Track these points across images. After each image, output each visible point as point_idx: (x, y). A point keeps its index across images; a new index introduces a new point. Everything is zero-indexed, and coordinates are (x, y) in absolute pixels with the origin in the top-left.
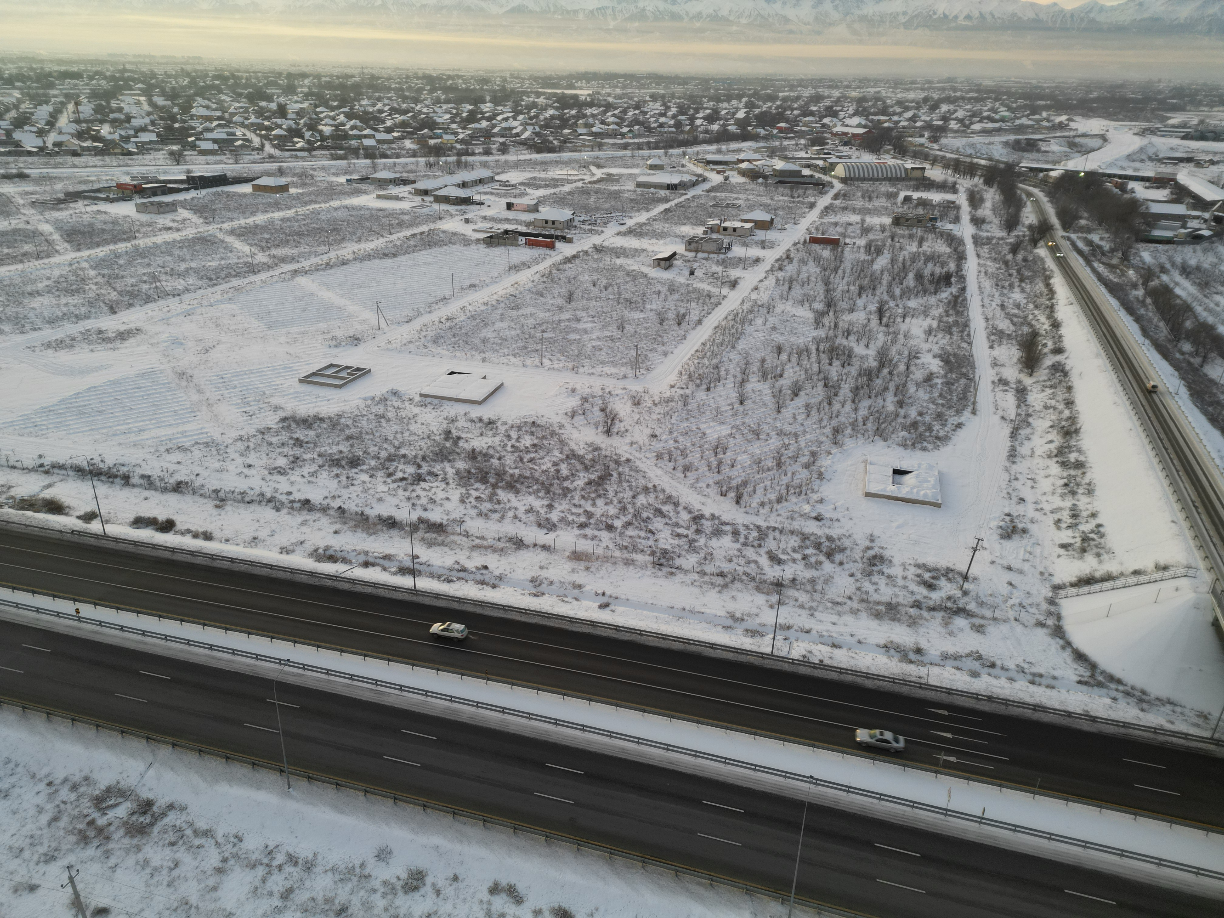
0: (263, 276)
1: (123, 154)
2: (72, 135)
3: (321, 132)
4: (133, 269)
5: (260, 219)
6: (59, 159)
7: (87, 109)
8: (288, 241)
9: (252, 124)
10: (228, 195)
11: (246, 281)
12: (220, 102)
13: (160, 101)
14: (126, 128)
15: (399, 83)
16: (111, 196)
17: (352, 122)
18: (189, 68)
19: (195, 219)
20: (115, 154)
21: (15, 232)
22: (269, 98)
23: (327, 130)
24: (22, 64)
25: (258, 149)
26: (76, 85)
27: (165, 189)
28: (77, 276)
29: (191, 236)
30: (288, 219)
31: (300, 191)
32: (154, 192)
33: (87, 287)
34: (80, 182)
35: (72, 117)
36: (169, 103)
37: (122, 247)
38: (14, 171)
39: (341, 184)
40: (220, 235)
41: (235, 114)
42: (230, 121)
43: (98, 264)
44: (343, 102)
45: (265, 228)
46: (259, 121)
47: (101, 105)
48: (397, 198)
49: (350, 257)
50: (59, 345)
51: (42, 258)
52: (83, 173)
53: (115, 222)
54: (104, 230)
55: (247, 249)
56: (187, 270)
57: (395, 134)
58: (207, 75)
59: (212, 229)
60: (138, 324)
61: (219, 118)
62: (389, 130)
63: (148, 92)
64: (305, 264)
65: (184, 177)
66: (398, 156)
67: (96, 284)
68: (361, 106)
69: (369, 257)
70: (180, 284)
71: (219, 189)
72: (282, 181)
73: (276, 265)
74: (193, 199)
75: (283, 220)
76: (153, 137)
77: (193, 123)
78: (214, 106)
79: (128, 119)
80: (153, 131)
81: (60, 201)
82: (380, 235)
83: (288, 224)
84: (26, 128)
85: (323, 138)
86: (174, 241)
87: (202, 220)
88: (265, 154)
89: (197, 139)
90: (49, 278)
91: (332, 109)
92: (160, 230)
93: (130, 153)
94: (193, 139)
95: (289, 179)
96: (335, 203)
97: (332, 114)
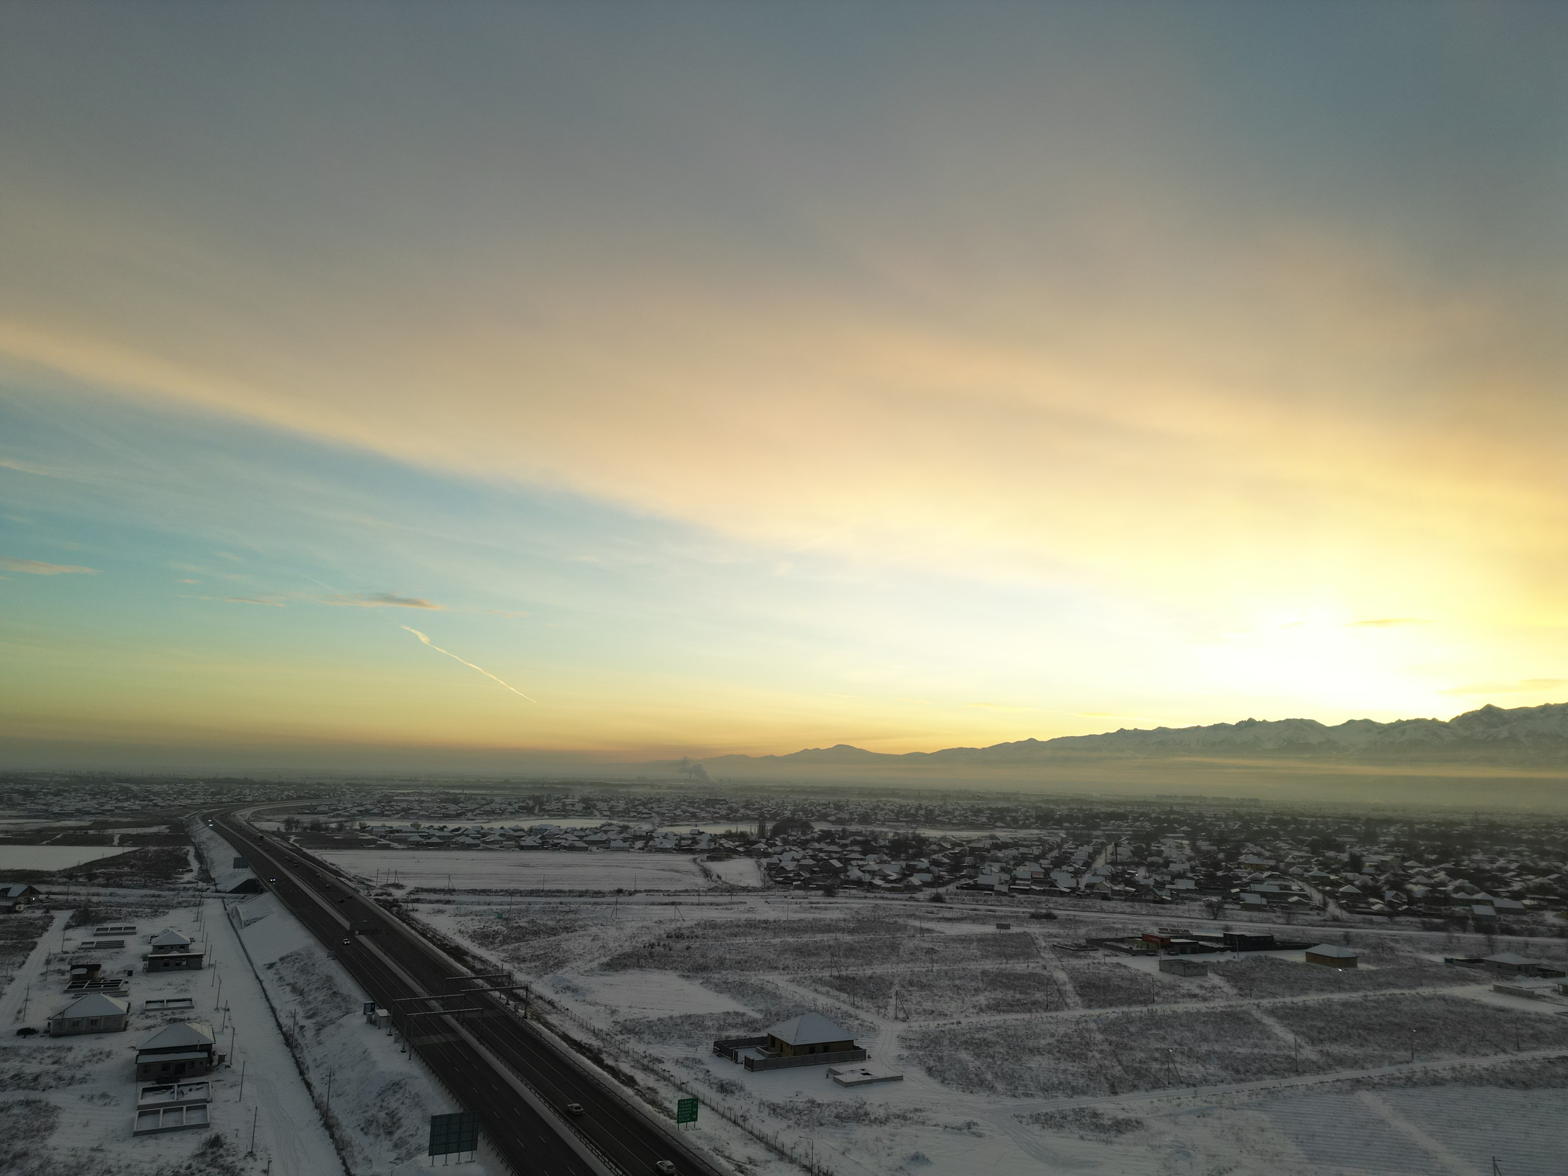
0: (1310, 1080)
1: (1155, 902)
2: (1106, 877)
3: (1409, 893)
4: (1144, 1041)
5: (1313, 999)
6: (1088, 902)
7: (1125, 851)
8: (1349, 1036)
9: (1314, 878)
10: (1274, 963)
11: (1285, 1082)
12: (1276, 849)
13: (1204, 845)
14: (1163, 873)
15: (1533, 833)
16: (1135, 949)
17: (1458, 882)
18: (1243, 810)
19: (1227, 988)
20: (1146, 901)
21: (1032, 976)
22: (1340, 848)
23: (1418, 890)
24: (1072, 806)
25: (1318, 908)
26: (1119, 826)
27: (1196, 946)
28: (1083, 1038)
29: (1219, 1009)
30: (1353, 1005)
31: (1372, 968)
32: (1183, 949)
33: (1090, 1054)
34: (1105, 929)
35: (1110, 858)
36: (1215, 848)
37: (1137, 1010)
38: (1044, 911)
39: (1436, 965)
40: (1257, 1014)
41: (1293, 864)
42: (1285, 873)
43: (1107, 1028)
44: (1444, 855)
45: (1318, 1012)
46: (1324, 874)
47: (1140, 847)
48: (1530, 995)
49: (1447, 1074)
50: (1047, 1121)
51: (1050, 1010)
52: (1109, 918)
53: (1133, 979)
54: (1120, 987)
55: (1290, 1037)
56: (1209, 1053)
57: (1527, 902)
58: (1263, 819)
59: (1246, 1003)
60: (1141, 1115)
61: (1272, 868)
62: (1517, 896)
63: (1192, 836)
64: (1374, 1073)
65: (1222, 936)
66: (1532, 933)
67: (1101, 1051)
68: (1472, 861)
69: (1479, 1080)
70: (1197, 1070)
71: (1262, 954)
72: (1349, 952)
73: (1330, 1067)
74: (1227, 962)
75: (1345, 1004)
76: (1191, 885)
77: (1239, 872)
78: (1268, 854)
79: (1167, 863)
80: (1192, 879)
81: (1081, 948)
82: (1499, 1048)
83: (1352, 1011)
84: (1064, 868)
85: (1412, 900)
86: (1198, 1012)
87: (1235, 991)
88: (1327, 916)
89: (1242, 891)
90: (1052, 1035)
91: (1428, 864)
92: (1184, 996)
93: (1163, 901)
94: (1237, 890)
95: (1358, 951)
96: (1426, 991)
97: (1426, 870)
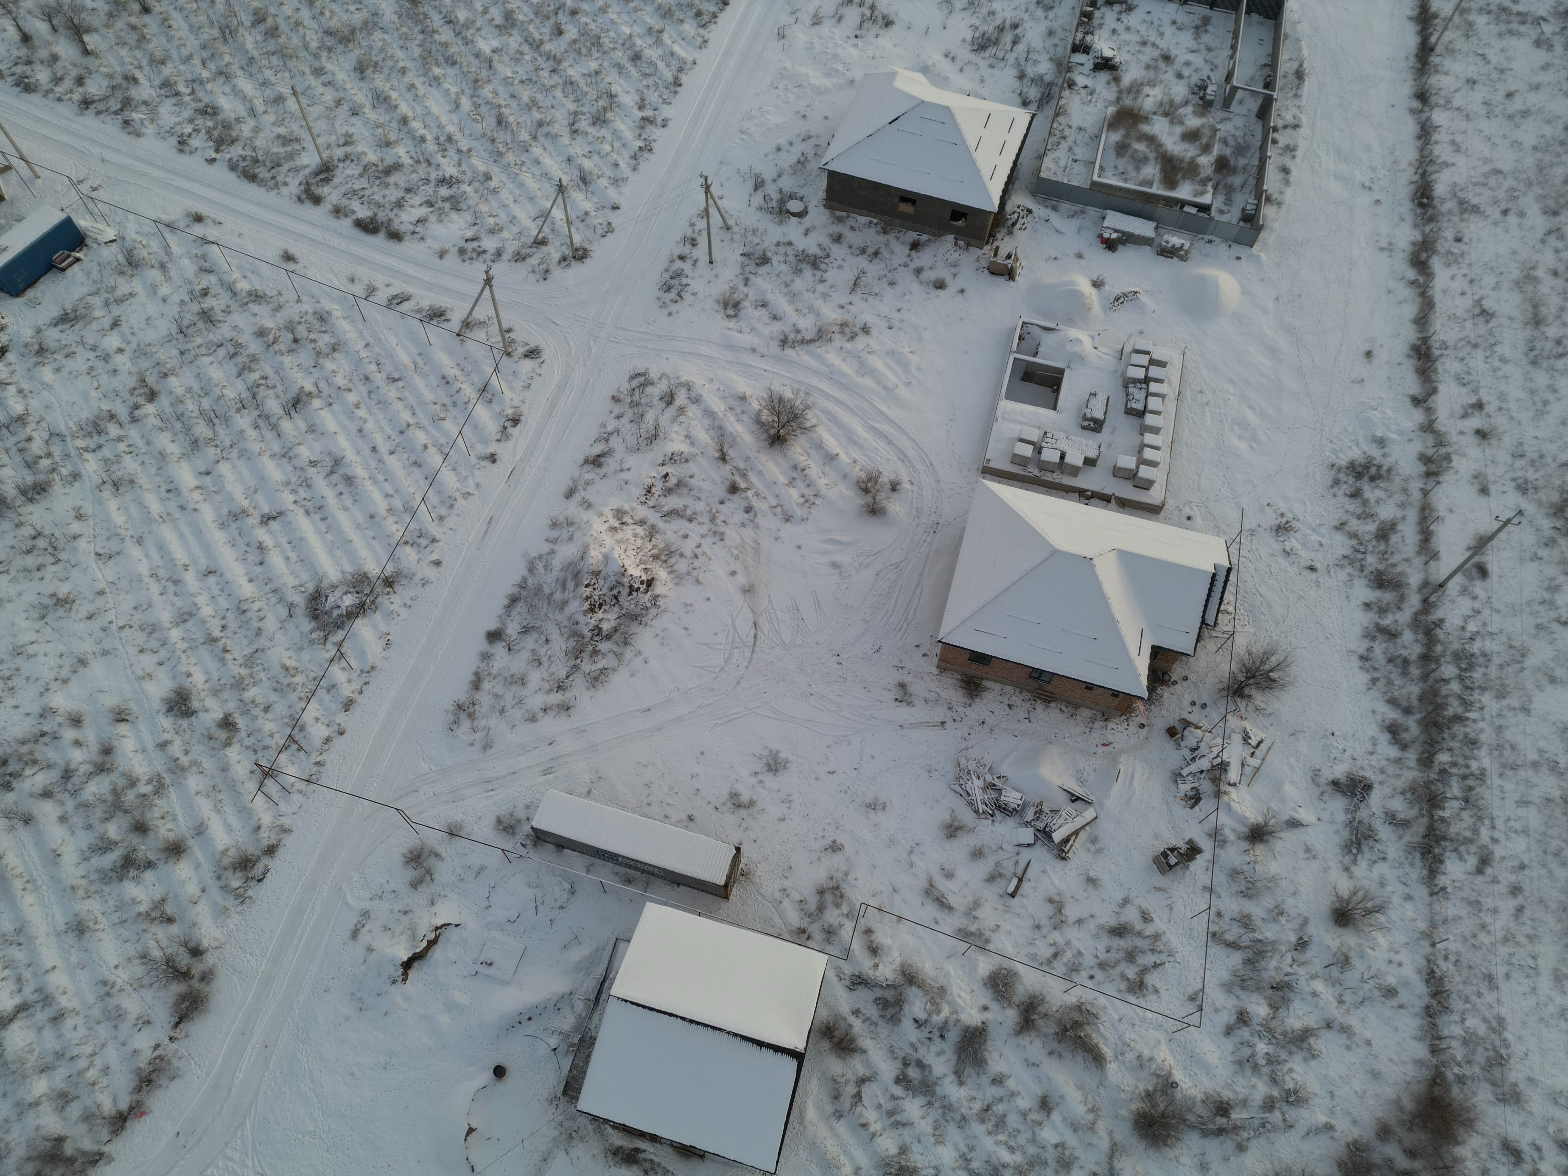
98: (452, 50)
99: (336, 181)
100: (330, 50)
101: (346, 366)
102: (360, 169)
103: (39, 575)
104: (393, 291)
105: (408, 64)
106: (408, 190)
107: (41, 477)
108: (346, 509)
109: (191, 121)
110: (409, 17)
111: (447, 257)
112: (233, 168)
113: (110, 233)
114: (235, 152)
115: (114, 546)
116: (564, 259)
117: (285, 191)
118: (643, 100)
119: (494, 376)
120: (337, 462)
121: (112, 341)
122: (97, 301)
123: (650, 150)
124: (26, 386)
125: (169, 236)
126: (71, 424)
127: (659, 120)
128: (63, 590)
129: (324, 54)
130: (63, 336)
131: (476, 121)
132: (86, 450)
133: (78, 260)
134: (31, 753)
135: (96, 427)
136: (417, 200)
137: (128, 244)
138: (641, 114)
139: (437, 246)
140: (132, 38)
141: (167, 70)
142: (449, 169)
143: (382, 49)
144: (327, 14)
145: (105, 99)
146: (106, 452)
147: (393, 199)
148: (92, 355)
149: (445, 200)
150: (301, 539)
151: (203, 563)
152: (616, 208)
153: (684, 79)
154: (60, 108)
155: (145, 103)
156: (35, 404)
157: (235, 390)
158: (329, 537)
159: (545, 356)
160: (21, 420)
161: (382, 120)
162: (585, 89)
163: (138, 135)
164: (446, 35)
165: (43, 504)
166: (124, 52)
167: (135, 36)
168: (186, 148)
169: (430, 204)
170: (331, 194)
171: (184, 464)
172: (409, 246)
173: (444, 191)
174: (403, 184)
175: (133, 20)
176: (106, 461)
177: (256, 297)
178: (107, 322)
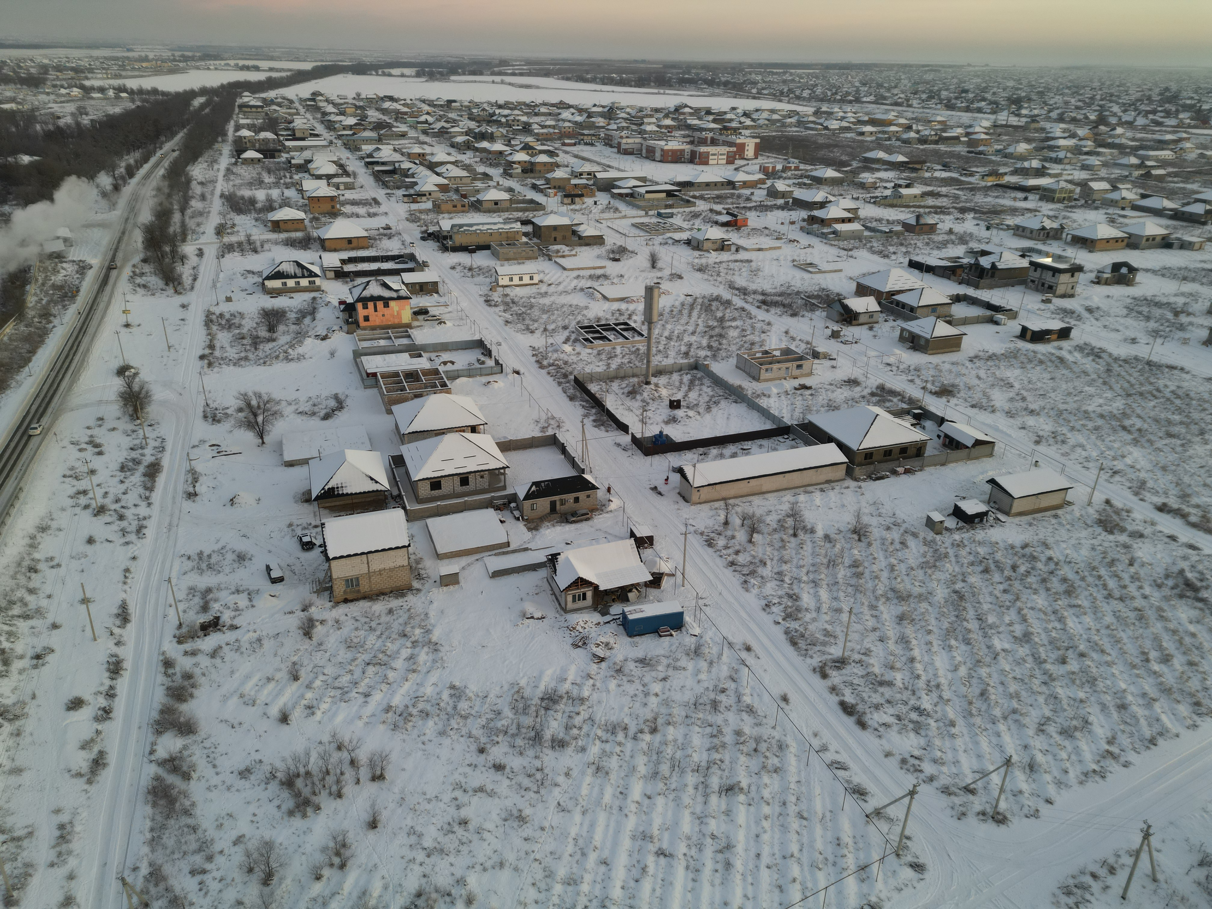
98: (971, 636)
99: (844, 671)
100: (888, 599)
101: (776, 786)
102: (864, 673)
103: (523, 793)
104: (838, 758)
105: (935, 630)
106: (888, 702)
107: (567, 738)
108: (713, 885)
109: (780, 597)
110: (952, 603)
111: (890, 758)
112: (787, 632)
113: (697, 631)
114: (794, 625)
115: (570, 805)
116: (984, 814)
117: (809, 660)
118: (1114, 738)
119: (877, 864)
120: (729, 847)
121: (656, 687)
122: (665, 661)
123: (1103, 777)
124: (598, 684)
125: (726, 649)
126: (603, 719)
127: (1122, 759)
128: (527, 811)
129: (884, 600)
130: (635, 670)
131: (965, 685)
132: (599, 738)
133: (671, 635)
134: (435, 901)
135: (613, 729)
136: (891, 711)
137: (702, 641)
138: (1107, 747)
139: (887, 747)
140: (778, 544)
141: (785, 567)
142: (926, 703)
143: (923, 614)
144: (899, 580)
145: (743, 566)
146: (608, 747)
147: (875, 701)
148: (641, 688)
149: (911, 721)
150: (671, 883)
151: (606, 854)
152: (1049, 802)
153: (1160, 741)
154: (719, 561)
155: (762, 577)
156: (595, 696)
157: (699, 757)
158: (689, 896)
159: (927, 875)
160: (582, 700)
161: (897, 652)
162: (1066, 707)
163: (747, 590)
164: (973, 625)
165: (557, 754)
166: (769, 549)
167: (780, 544)
168: (768, 610)
169: (899, 718)
170: (836, 677)
171: (641, 782)
172: (867, 736)
173: (914, 716)
174: (887, 696)
175: (785, 537)
176: (604, 751)
177: (750, 710)
178: (662, 675)
